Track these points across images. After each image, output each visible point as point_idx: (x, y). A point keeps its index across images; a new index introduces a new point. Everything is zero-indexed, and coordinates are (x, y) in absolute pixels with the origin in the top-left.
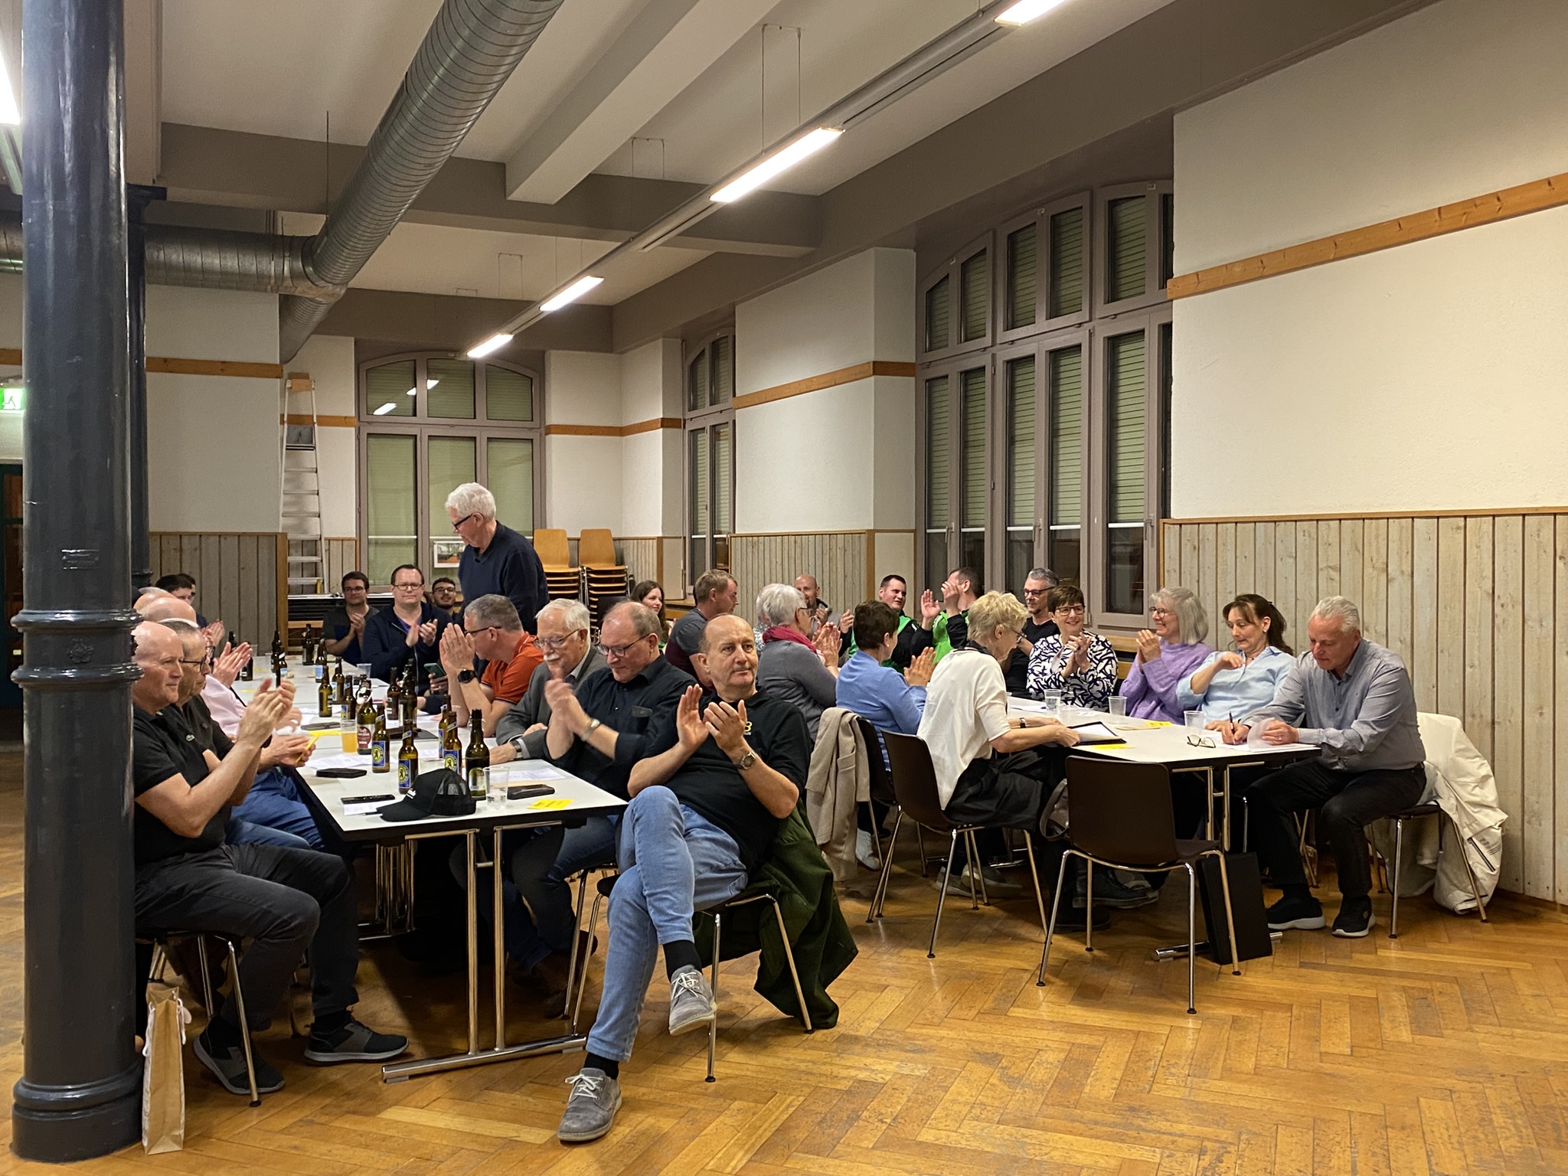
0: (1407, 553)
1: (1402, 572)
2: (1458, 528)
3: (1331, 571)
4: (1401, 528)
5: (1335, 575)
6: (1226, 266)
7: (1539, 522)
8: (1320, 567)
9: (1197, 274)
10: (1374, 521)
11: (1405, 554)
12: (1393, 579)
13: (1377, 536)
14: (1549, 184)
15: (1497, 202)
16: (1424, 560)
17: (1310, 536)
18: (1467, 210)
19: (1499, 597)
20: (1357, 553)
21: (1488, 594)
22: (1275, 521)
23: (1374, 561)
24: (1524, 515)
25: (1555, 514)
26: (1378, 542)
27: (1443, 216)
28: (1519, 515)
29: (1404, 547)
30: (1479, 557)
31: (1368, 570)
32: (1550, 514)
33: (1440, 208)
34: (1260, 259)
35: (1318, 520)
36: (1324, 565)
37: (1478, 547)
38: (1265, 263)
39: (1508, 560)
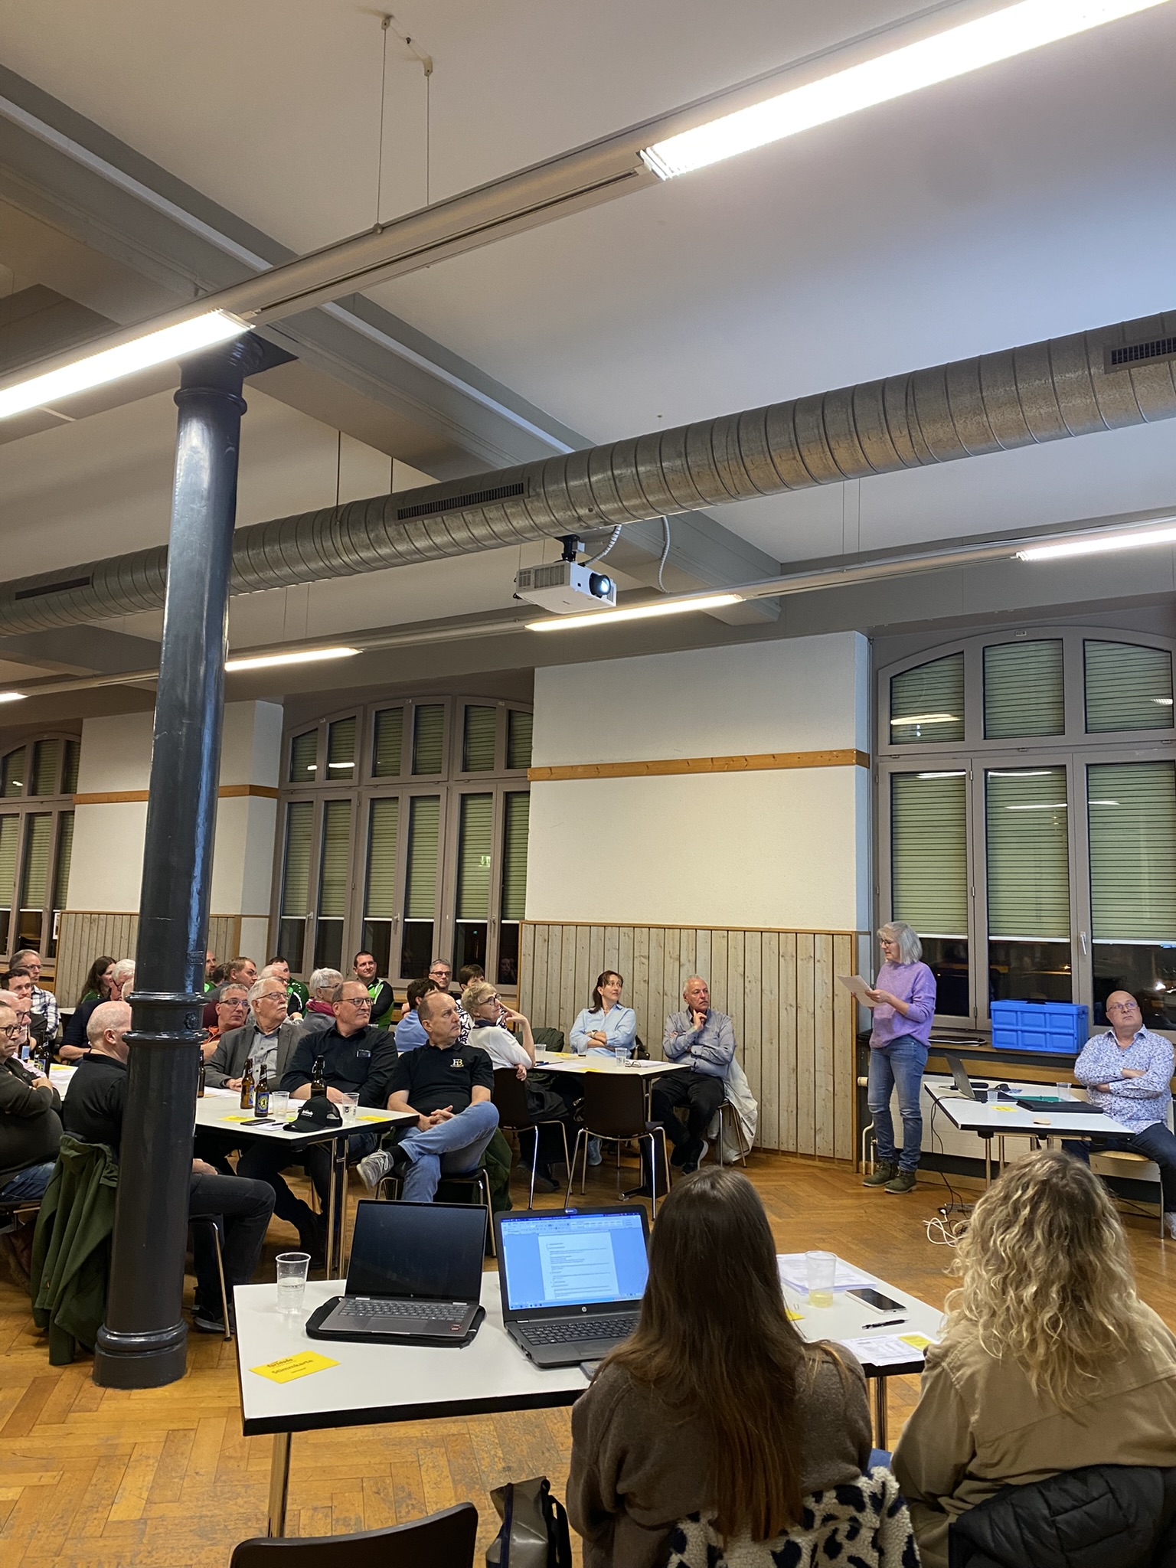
0: (693, 950)
1: (689, 961)
2: (724, 937)
3: (642, 958)
4: (689, 935)
5: (646, 961)
6: (572, 767)
7: (770, 936)
8: (635, 956)
9: (550, 768)
11: (691, 950)
12: (683, 965)
13: (673, 939)
14: (776, 757)
15: (746, 762)
16: (704, 955)
17: (629, 938)
18: (729, 763)
19: (747, 977)
20: (660, 949)
21: (742, 976)
22: (605, 926)
23: (671, 954)
24: (762, 932)
25: (778, 932)
26: (674, 942)
27: (716, 763)
28: (759, 931)
29: (691, 946)
30: (736, 954)
31: (667, 959)
32: (775, 932)
33: (713, 759)
34: (597, 767)
35: (634, 927)
36: (638, 955)
37: (735, 947)
38: (600, 770)
39: (753, 956)
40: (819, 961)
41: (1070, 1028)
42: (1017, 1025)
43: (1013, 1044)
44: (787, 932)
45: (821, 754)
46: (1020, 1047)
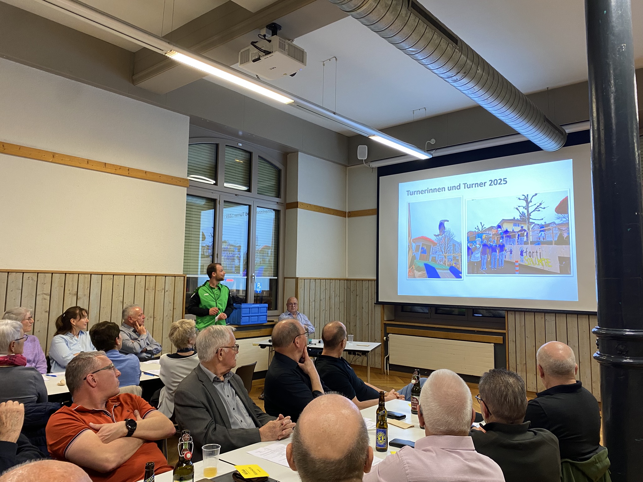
0: (88, 288)
2: (111, 279)
3: (44, 295)
4: (85, 278)
7: (141, 278)
8: (37, 294)
10: (71, 275)
11: (87, 288)
12: (80, 298)
13: (73, 281)
14: (146, 173)
15: (128, 171)
16: (95, 290)
17: (32, 280)
18: (116, 169)
19: (125, 303)
20: (61, 288)
21: (121, 302)
23: (70, 291)
24: (135, 276)
25: (146, 276)
26: (73, 283)
27: (107, 167)
28: (134, 275)
29: (86, 285)
30: (118, 291)
32: (144, 275)
33: (106, 163)
35: (38, 273)
36: (42, 293)
37: (118, 286)
39: (129, 290)
40: (167, 291)
41: (265, 313)
42: (249, 314)
43: (247, 322)
44: (150, 275)
45: (173, 178)
46: (250, 323)
